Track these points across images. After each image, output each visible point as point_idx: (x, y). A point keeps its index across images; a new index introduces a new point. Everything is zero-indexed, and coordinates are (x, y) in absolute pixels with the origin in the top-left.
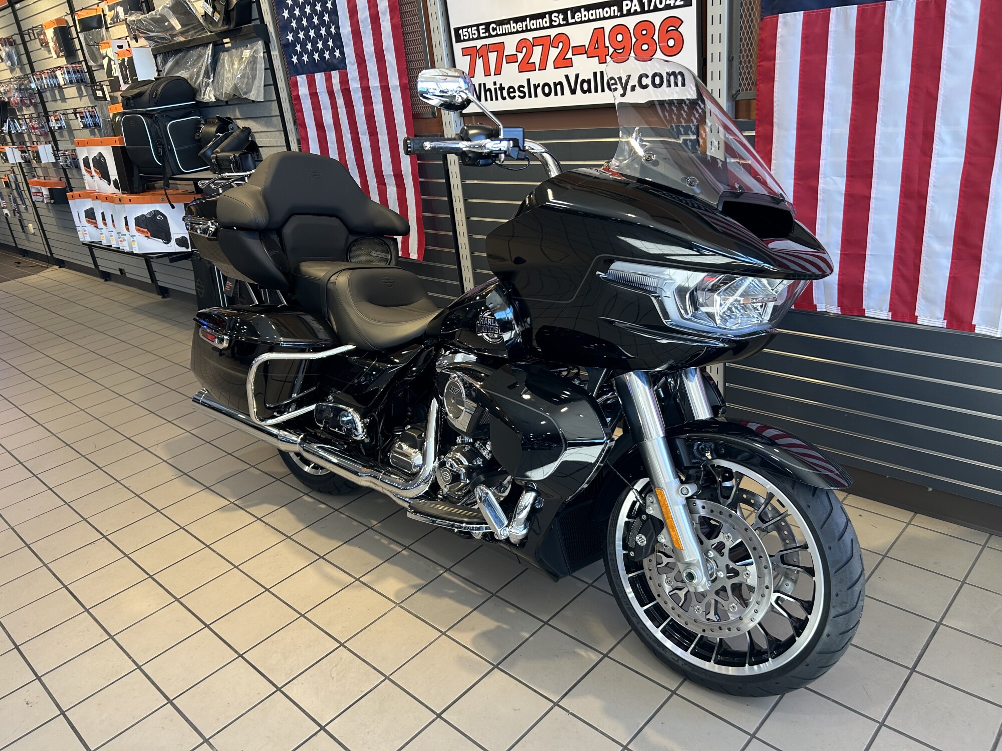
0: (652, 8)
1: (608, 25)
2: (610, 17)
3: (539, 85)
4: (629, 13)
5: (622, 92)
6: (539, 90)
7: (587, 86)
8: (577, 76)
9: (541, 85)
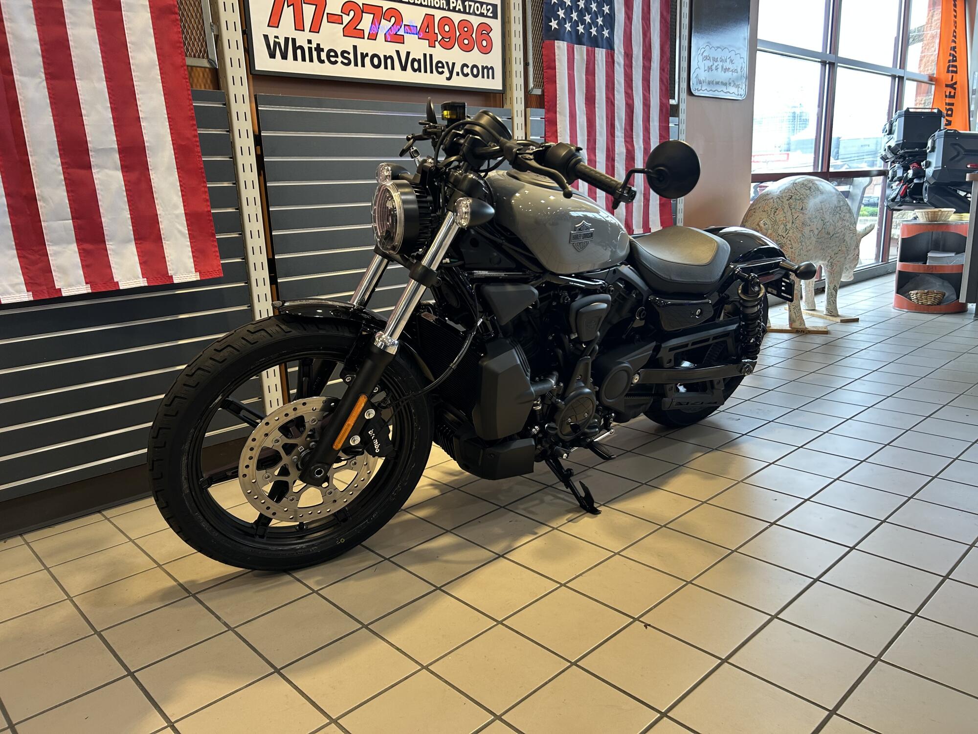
0: (471, 11)
1: (438, 14)
2: (439, 8)
3: (367, 55)
4: (454, 10)
5: (448, 76)
6: (367, 60)
7: (418, 65)
8: (408, 54)
9: (370, 55)
